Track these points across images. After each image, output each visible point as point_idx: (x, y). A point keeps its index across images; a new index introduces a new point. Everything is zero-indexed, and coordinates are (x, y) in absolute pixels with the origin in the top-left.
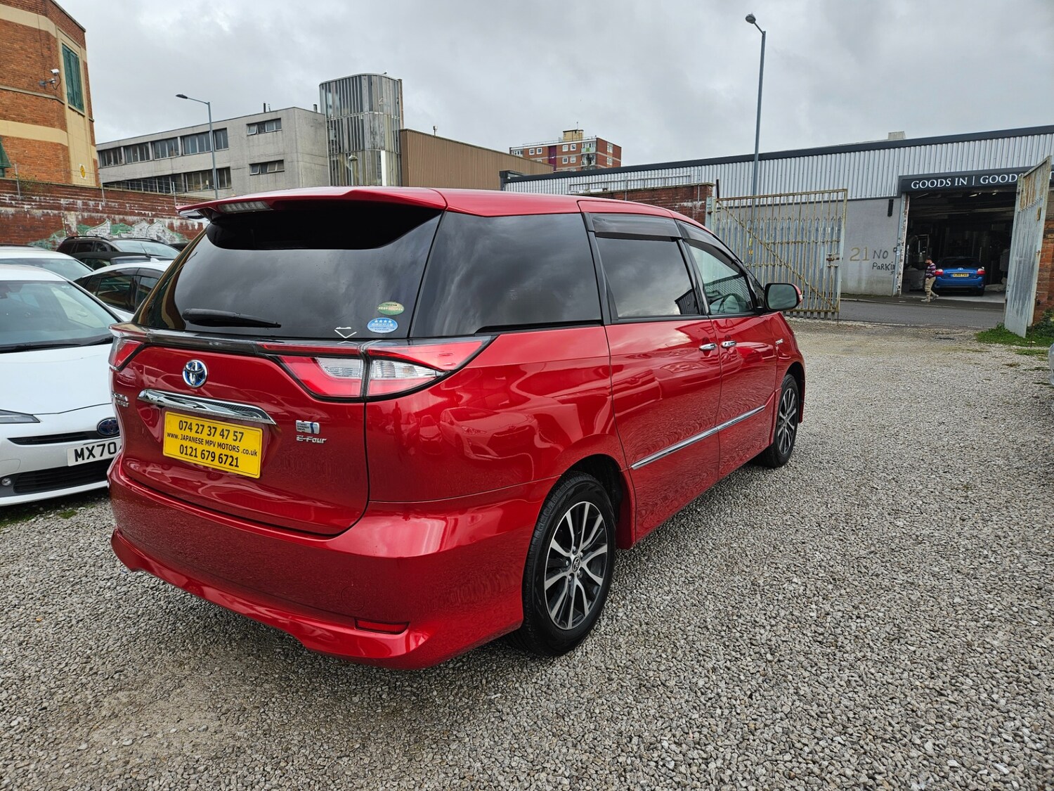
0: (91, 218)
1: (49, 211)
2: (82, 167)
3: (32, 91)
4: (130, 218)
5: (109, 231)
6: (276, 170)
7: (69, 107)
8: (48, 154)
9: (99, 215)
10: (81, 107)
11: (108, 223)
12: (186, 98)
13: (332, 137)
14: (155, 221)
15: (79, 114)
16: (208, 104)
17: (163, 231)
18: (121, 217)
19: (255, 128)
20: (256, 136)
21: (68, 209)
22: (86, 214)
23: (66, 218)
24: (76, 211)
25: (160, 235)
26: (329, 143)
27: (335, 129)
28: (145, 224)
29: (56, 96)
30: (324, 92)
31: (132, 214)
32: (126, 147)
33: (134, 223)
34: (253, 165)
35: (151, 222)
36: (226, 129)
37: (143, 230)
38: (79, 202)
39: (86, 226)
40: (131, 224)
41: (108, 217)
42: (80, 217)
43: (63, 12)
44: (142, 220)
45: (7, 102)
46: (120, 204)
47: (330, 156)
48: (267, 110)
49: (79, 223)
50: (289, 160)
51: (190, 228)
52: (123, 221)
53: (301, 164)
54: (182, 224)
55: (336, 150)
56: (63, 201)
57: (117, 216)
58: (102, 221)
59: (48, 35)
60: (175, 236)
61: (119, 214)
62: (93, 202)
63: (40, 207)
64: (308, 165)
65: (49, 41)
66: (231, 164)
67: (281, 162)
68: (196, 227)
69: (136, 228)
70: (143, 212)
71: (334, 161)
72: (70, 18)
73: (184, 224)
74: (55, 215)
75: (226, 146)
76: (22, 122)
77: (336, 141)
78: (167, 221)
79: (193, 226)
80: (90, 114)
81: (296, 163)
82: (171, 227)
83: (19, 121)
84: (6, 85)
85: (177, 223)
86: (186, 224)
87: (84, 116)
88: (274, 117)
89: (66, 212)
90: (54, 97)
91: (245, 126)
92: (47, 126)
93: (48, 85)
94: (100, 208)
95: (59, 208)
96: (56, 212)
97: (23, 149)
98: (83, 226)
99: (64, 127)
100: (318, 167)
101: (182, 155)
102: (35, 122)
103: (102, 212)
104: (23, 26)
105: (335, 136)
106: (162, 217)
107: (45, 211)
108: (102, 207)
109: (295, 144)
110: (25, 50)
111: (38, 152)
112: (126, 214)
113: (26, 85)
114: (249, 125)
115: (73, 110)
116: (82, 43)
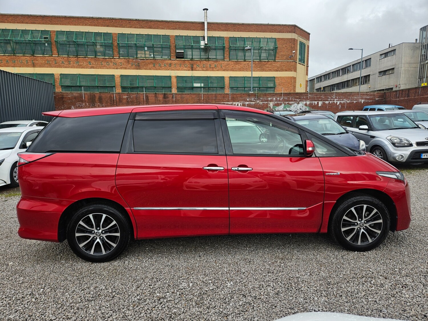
0: (278, 103)
1: (265, 102)
2: (301, 84)
3: (287, 60)
4: (291, 103)
5: (283, 108)
6: (390, 73)
7: (299, 63)
8: (289, 81)
9: (280, 102)
10: (304, 62)
11: (283, 105)
12: (353, 49)
13: (423, 53)
14: (300, 103)
15: (303, 65)
16: (362, 50)
17: (303, 106)
18: (288, 102)
19: (383, 56)
20: (384, 59)
21: (270, 101)
22: (276, 102)
23: (269, 104)
24: (273, 101)
25: (301, 108)
26: (421, 56)
27: (425, 49)
28: (296, 104)
29: (294, 60)
30: (422, 31)
31: (292, 101)
33: (292, 104)
34: (380, 72)
35: (299, 103)
36: (371, 58)
37: (295, 106)
38: (275, 98)
39: (275, 106)
40: (291, 105)
41: (283, 103)
42: (274, 103)
43: (302, 30)
44: (295, 103)
45: (278, 65)
46: (288, 97)
47: (420, 62)
48: (391, 46)
49: (273, 105)
50: (397, 67)
51: (314, 104)
52: (288, 104)
53: (403, 68)
54: (310, 103)
55: (424, 59)
56: (269, 99)
57: (286, 102)
58: (281, 104)
59: (294, 39)
60: (307, 108)
61: (287, 101)
62: (279, 98)
63: (262, 101)
64: (407, 68)
65: (294, 41)
66: (371, 73)
67: (393, 69)
68: (316, 104)
69: (293, 106)
70: (296, 100)
71: (422, 65)
72: (304, 31)
73: (311, 103)
74: (266, 103)
75: (370, 65)
76: (282, 71)
77: (425, 55)
78: (304, 102)
79: (315, 103)
80: (308, 64)
81: (400, 68)
82: (306, 105)
83: (281, 71)
84: (279, 60)
85: (308, 103)
86: (312, 103)
87: (304, 65)
88: (393, 49)
89: (270, 102)
90: (293, 61)
91: (379, 55)
92: (290, 71)
93: (292, 58)
94: (281, 100)
95: (268, 101)
96: (267, 102)
97: (281, 80)
98: (275, 107)
99: (295, 70)
100: (412, 69)
101: (352, 72)
102: (286, 71)
103: (281, 101)
104: (287, 39)
105: (425, 52)
106: (303, 101)
107: (263, 102)
108: (282, 99)
109: (401, 60)
110: (287, 47)
111: (286, 81)
112: (290, 101)
113: (285, 59)
114: (381, 55)
115: (300, 64)
116: (308, 39)
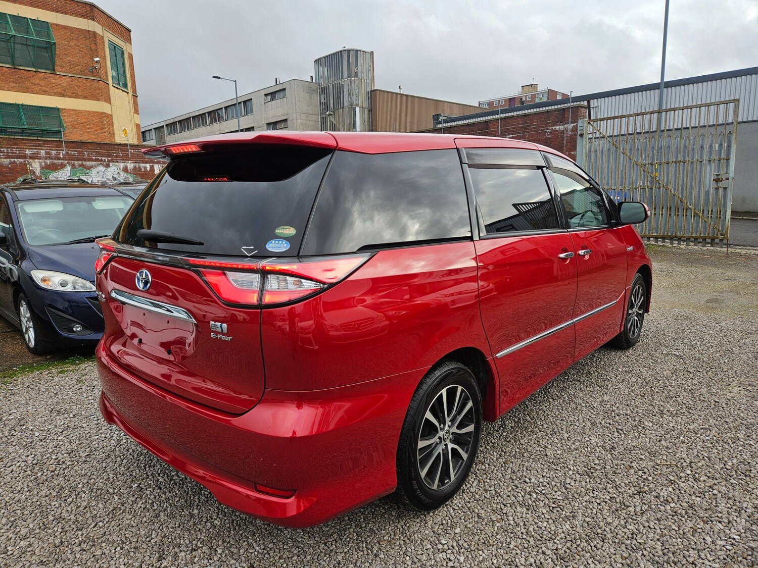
0: (53, 164)
1: (16, 160)
2: (125, 129)
3: (83, 75)
4: (88, 163)
5: (69, 174)
6: (283, 127)
7: (113, 86)
8: (95, 121)
9: (60, 161)
10: (125, 85)
11: (69, 168)
12: (219, 78)
13: (322, 100)
14: (111, 165)
15: (123, 91)
16: (235, 81)
17: (118, 173)
18: (80, 162)
19: (269, 97)
20: (270, 102)
21: (32, 158)
22: (48, 161)
23: (31, 165)
24: (40, 159)
25: (115, 176)
26: (320, 104)
27: (324, 93)
28: (102, 168)
29: (100, 78)
30: (317, 66)
31: (90, 160)
32: (194, 117)
33: (92, 167)
34: (268, 124)
35: (108, 166)
36: (251, 99)
37: (100, 172)
38: (43, 152)
39: (48, 171)
40: (89, 168)
41: (68, 163)
42: (43, 164)
43: (110, 17)
44: (99, 165)
45: (65, 84)
46: (79, 153)
47: (321, 114)
48: (278, 83)
49: (42, 168)
50: (291, 119)
51: (143, 170)
52: (82, 165)
53: (299, 121)
54: (135, 167)
55: (325, 109)
56: (27, 152)
57: (76, 162)
58: (63, 166)
59: (95, 34)
60: (129, 176)
61: (78, 160)
62: (55, 152)
63: (8, 157)
64: (304, 121)
65: (95, 38)
66: (254, 125)
67: (286, 120)
68: (148, 169)
69: (94, 171)
70: (100, 158)
71: (323, 118)
72: (117, 22)
73: (137, 166)
74: (21, 163)
75: (252, 112)
76: (76, 98)
77: (325, 103)
78: (122, 165)
79: (145, 168)
80: (134, 91)
81: (295, 120)
82: (125, 170)
83: (74, 97)
84: (65, 72)
85: (130, 166)
86: (139, 167)
87: (128, 93)
88: (281, 88)
89: (31, 160)
90: (99, 79)
91: (263, 96)
92: (95, 100)
93: (95, 71)
94: (61, 156)
95: (24, 157)
96: (22, 160)
97: (77, 117)
98: (46, 171)
99: (108, 100)
100: (311, 123)
101: (226, 120)
102: (85, 98)
103: (62, 159)
104: (77, 29)
105: (324, 99)
106: (118, 162)
107: (12, 160)
108: (63, 155)
109: (294, 106)
110: (78, 46)
111: (87, 119)
112: (85, 160)
113: (79, 71)
114: (266, 95)
115: (118, 88)
116: (128, 40)
